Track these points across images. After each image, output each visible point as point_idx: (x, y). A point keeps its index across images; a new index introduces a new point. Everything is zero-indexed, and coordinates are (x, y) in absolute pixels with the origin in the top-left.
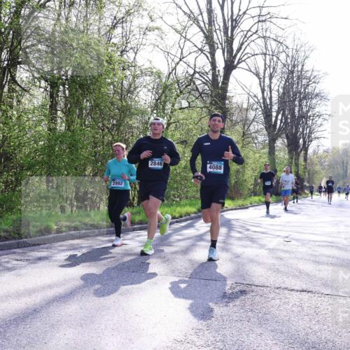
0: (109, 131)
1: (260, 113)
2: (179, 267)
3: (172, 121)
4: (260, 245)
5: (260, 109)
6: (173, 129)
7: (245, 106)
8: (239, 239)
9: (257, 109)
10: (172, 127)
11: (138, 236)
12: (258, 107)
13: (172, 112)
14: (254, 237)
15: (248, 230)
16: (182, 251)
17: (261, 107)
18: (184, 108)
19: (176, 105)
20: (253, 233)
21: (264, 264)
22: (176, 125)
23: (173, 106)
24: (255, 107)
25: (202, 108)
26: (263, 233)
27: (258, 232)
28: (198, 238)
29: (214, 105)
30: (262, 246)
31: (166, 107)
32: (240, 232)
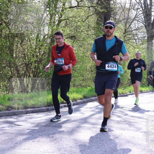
0: (6, 25)
1: (141, 12)
2: (65, 146)
3: (63, 18)
4: (136, 128)
5: (141, 9)
6: (63, 25)
7: (128, 6)
8: (118, 122)
9: (138, 9)
10: (63, 24)
11: (31, 118)
12: (139, 7)
13: (62, 10)
14: (132, 121)
15: (126, 115)
16: (68, 132)
17: (142, 7)
18: (73, 7)
19: (67, 4)
20: (130, 118)
21: (139, 145)
22: (66, 22)
23: (64, 5)
24: (136, 7)
25: (89, 7)
26: (140, 118)
27: (135, 117)
28: (83, 121)
29: (100, 5)
30: (138, 129)
31: (58, 6)
32: (119, 117)
